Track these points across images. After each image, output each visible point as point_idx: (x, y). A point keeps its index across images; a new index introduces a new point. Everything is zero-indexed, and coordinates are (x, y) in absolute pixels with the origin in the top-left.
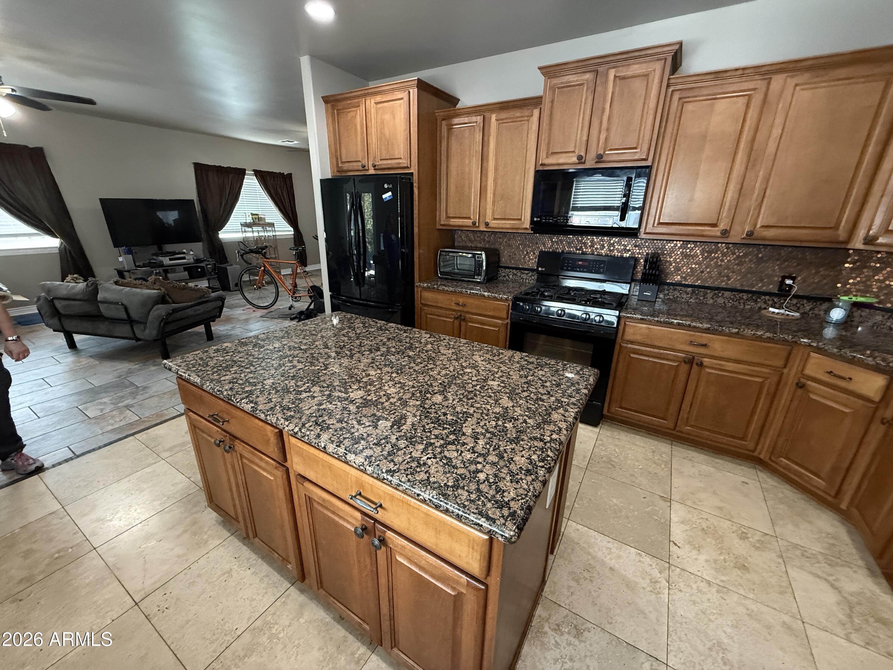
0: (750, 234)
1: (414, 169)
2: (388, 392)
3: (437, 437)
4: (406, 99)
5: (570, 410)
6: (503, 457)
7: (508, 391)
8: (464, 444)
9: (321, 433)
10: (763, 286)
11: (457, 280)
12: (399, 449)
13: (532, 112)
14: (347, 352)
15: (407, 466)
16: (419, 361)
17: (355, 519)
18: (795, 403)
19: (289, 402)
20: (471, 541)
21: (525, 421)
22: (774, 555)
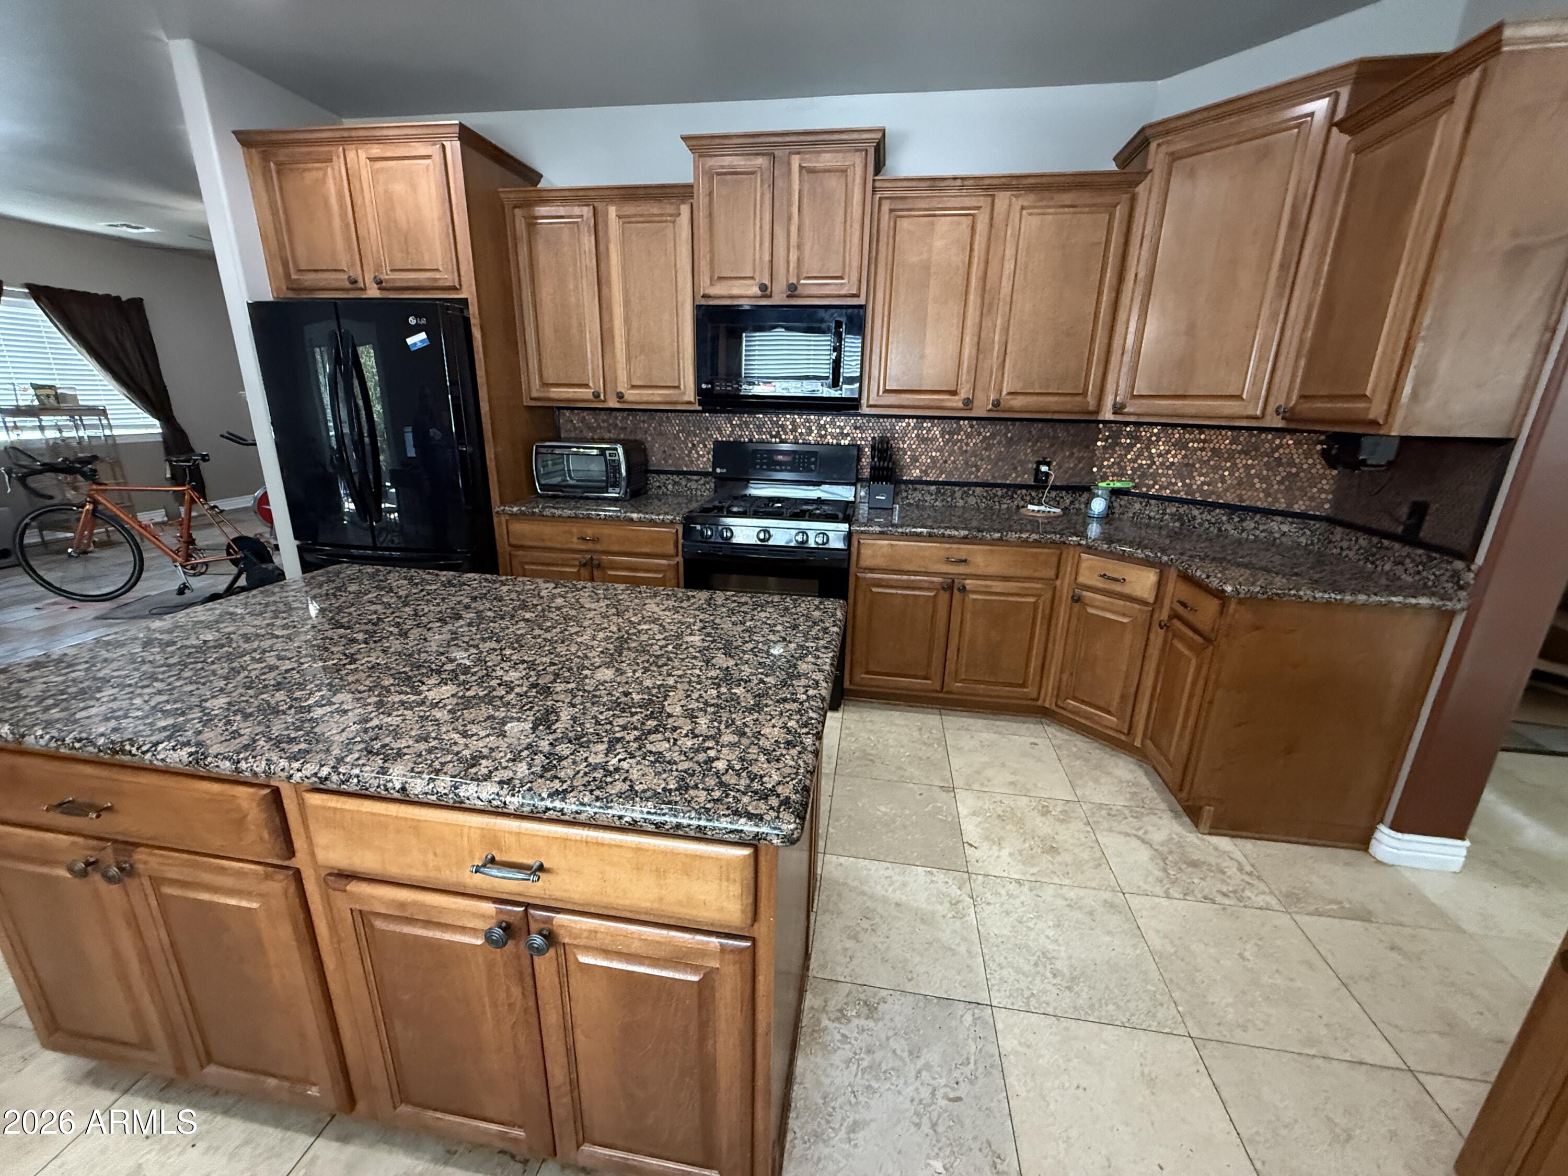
0: (997, 404)
1: (468, 292)
2: (505, 678)
3: (624, 728)
4: (438, 157)
5: (821, 655)
6: (745, 734)
7: (720, 645)
8: (675, 729)
9: (386, 765)
10: (1017, 477)
11: (575, 497)
12: (561, 759)
13: (679, 209)
14: (391, 629)
15: (586, 779)
16: (549, 624)
17: (483, 916)
18: (1074, 622)
19: (287, 728)
20: (724, 868)
21: (761, 681)
22: (1081, 825)
